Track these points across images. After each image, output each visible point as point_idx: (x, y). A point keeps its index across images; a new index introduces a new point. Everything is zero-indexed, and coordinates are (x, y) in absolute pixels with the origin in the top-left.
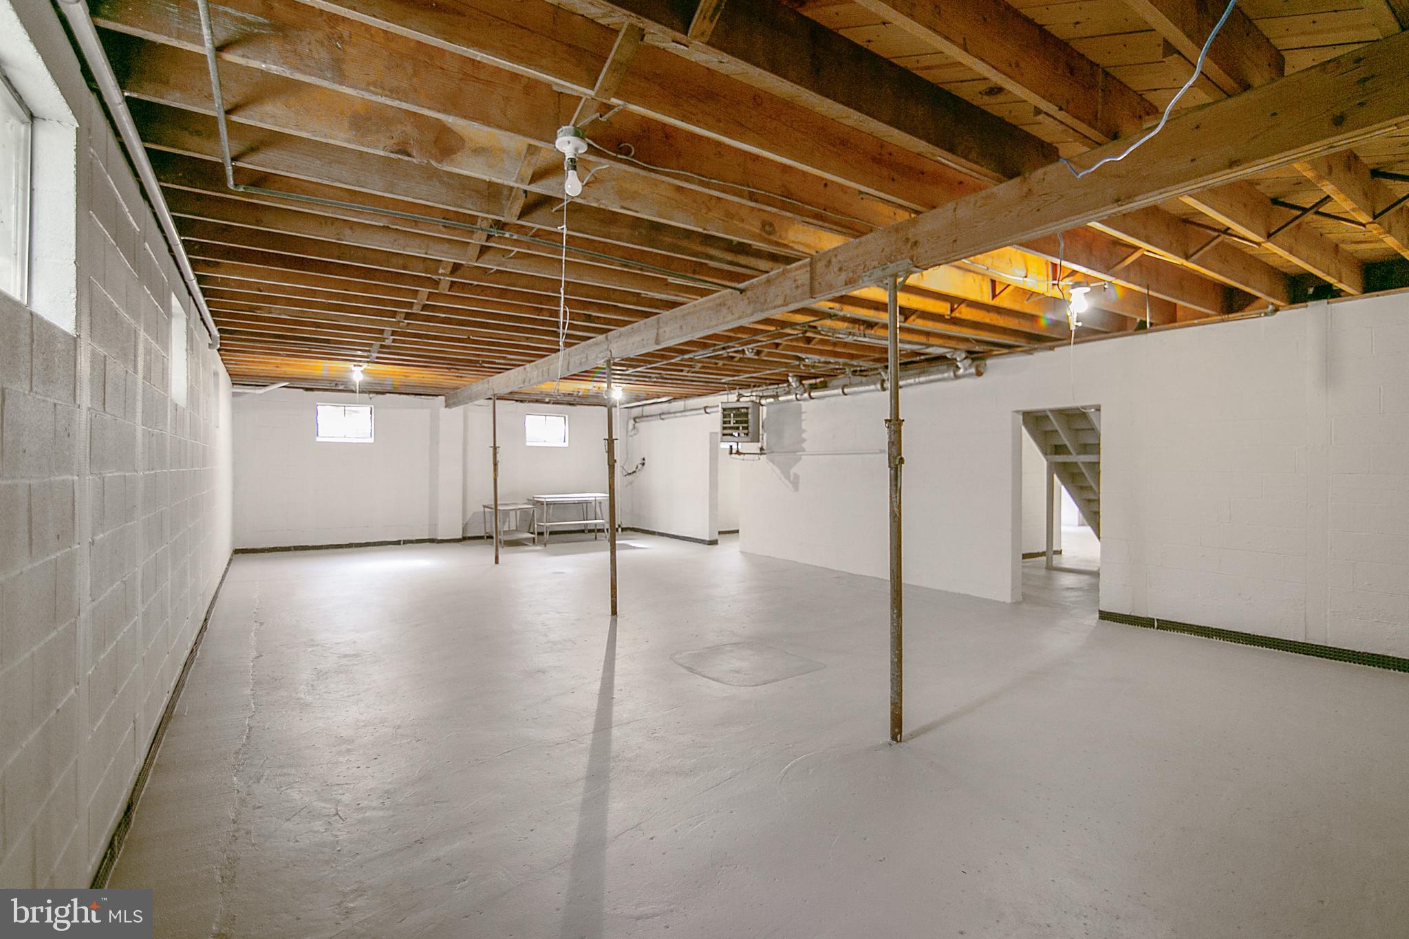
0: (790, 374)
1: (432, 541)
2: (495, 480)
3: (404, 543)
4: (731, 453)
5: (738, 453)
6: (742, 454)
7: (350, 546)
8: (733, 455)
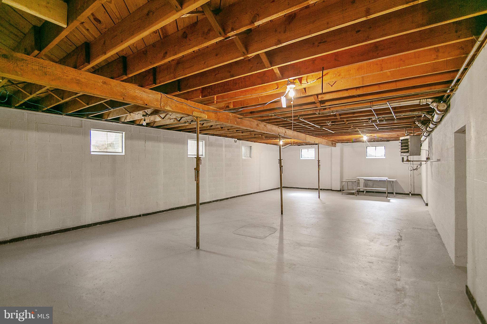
0: (416, 121)
1: (331, 190)
2: (319, 171)
3: (323, 190)
4: (403, 161)
5: (408, 161)
6: (410, 161)
7: (309, 189)
8: (404, 162)
